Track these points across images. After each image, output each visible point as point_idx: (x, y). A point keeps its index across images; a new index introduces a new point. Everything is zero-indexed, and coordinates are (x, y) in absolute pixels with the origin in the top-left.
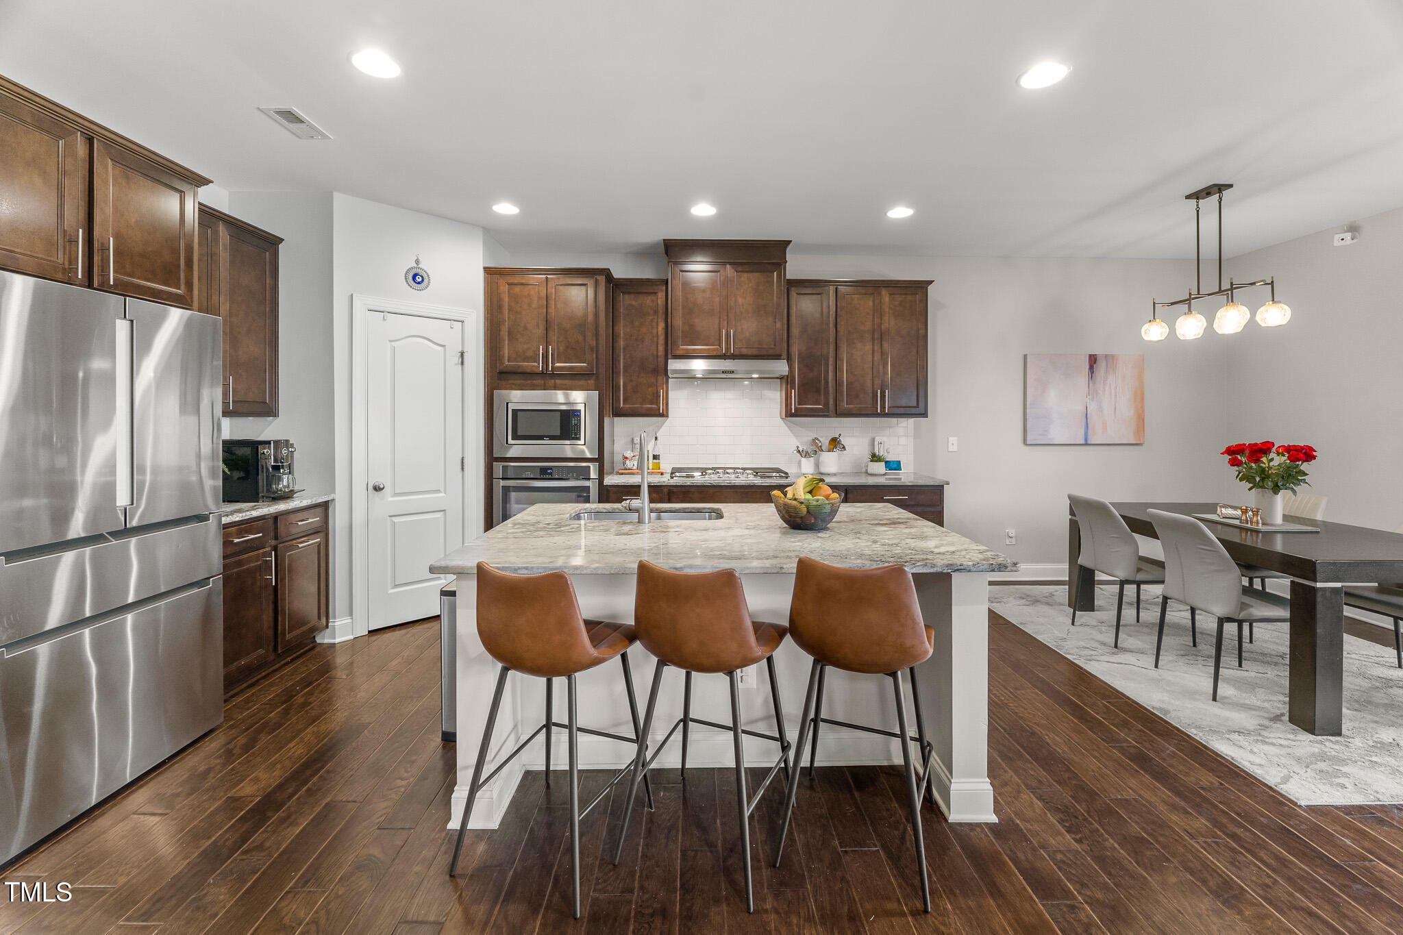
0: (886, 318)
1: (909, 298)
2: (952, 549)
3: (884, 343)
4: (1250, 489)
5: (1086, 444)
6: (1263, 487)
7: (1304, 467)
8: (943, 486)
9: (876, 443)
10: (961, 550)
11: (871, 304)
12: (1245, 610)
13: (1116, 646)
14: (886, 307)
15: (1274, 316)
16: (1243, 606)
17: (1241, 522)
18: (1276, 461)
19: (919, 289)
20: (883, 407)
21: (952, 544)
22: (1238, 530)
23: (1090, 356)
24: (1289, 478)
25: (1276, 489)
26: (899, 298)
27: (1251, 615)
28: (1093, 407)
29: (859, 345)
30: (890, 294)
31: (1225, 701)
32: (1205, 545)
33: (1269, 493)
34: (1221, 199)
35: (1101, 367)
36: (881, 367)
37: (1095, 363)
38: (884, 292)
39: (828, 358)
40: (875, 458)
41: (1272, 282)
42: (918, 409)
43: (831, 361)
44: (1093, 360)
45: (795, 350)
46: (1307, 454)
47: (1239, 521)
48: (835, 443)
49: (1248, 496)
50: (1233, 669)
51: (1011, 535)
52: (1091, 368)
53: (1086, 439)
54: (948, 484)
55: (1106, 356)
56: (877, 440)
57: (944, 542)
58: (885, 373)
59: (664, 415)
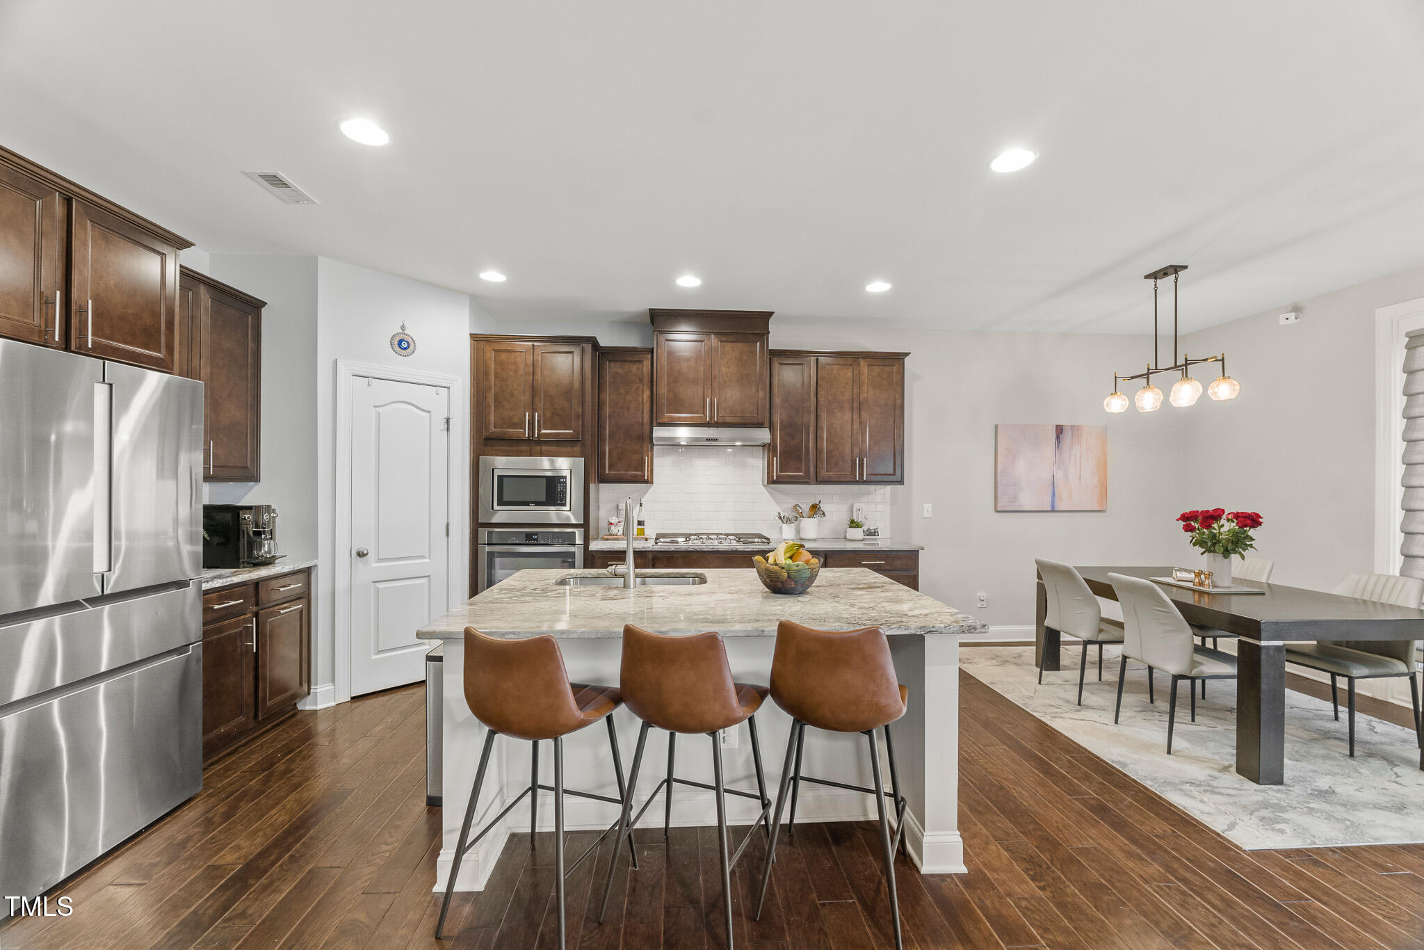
0: (865, 388)
1: (887, 369)
2: (926, 612)
3: (863, 413)
4: (1202, 554)
5: (1053, 511)
6: (1214, 552)
7: (1252, 532)
8: (918, 551)
9: (855, 510)
10: (933, 614)
11: (850, 374)
12: (1197, 667)
13: (1079, 704)
14: (865, 378)
15: (1224, 391)
16: (1194, 664)
17: (1194, 585)
18: (1226, 527)
19: (896, 360)
20: (861, 474)
21: (925, 607)
22: (1191, 592)
23: (1057, 426)
24: (1237, 544)
25: (1226, 553)
26: (877, 369)
27: (1202, 672)
28: (1059, 475)
29: (839, 414)
30: (868, 365)
31: (1179, 754)
32: (1161, 607)
33: (1219, 557)
34: (1176, 279)
35: (1067, 437)
36: (860, 436)
37: (1061, 433)
38: (862, 362)
39: (809, 426)
40: (854, 524)
41: (1223, 358)
42: (895, 478)
43: (812, 429)
44: (1060, 430)
45: (777, 419)
46: (1252, 520)
47: (1192, 584)
48: (815, 509)
49: (1200, 560)
50: (1186, 724)
51: (982, 598)
52: (1058, 438)
53: (1053, 507)
54: (923, 549)
55: (1072, 427)
56: (856, 506)
57: (918, 606)
58: (864, 441)
59: (649, 482)
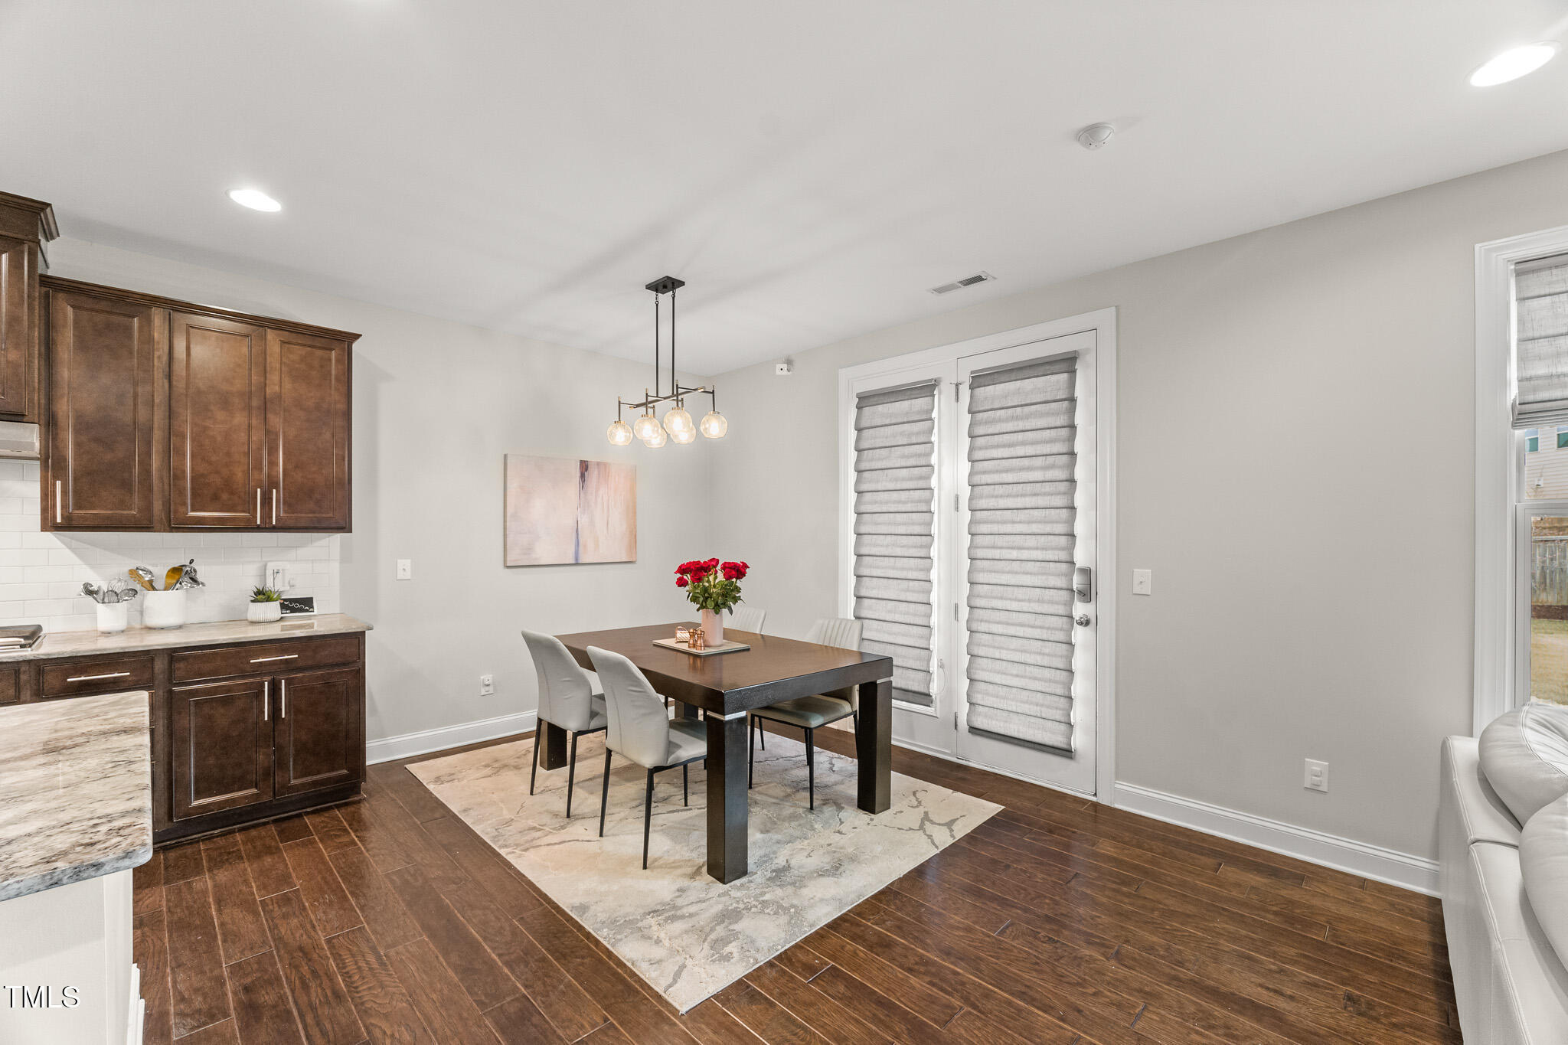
0: (274, 377)
1: (319, 353)
3: (270, 416)
4: (698, 610)
5: (577, 564)
6: (706, 607)
7: (739, 583)
8: (365, 632)
9: (269, 572)
11: (245, 351)
12: (673, 753)
13: (568, 816)
14: (276, 360)
15: (715, 428)
16: (671, 747)
17: (689, 647)
18: (717, 578)
19: (344, 340)
20: (267, 515)
22: (687, 656)
23: (582, 461)
24: (727, 596)
25: (717, 608)
26: (298, 352)
27: (678, 758)
28: (584, 521)
30: (283, 342)
33: (711, 612)
34: (674, 296)
35: (593, 475)
36: (265, 453)
37: (586, 470)
38: (271, 335)
39: (151, 429)
40: (262, 595)
41: (713, 391)
42: (338, 519)
43: (157, 435)
44: (584, 466)
45: (66, 409)
46: (737, 571)
47: (687, 644)
48: (182, 575)
49: (695, 617)
51: (487, 683)
52: (583, 476)
53: (577, 559)
54: (371, 629)
55: (598, 464)
56: (271, 567)
58: (273, 463)
